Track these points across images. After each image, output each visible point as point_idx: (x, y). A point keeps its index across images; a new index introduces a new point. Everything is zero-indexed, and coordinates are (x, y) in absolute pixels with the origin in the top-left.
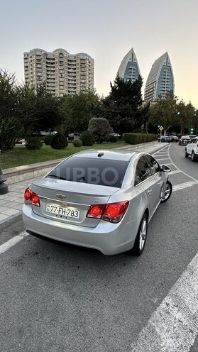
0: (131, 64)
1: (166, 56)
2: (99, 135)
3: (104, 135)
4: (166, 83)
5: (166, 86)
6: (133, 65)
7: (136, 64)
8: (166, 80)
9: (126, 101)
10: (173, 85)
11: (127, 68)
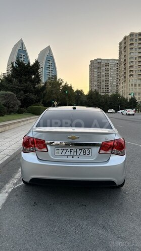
0: (21, 51)
1: (49, 48)
2: (9, 107)
3: (12, 107)
4: (51, 69)
5: (51, 72)
6: (23, 52)
7: (25, 52)
8: (50, 67)
9: (27, 80)
10: (56, 71)
11: (18, 54)
